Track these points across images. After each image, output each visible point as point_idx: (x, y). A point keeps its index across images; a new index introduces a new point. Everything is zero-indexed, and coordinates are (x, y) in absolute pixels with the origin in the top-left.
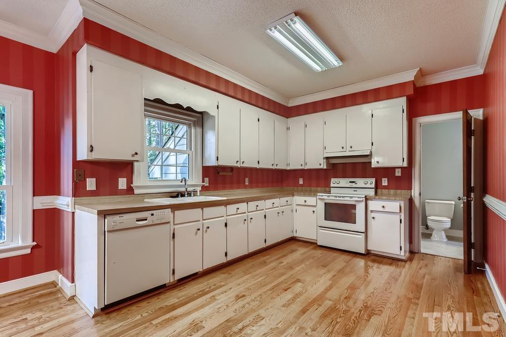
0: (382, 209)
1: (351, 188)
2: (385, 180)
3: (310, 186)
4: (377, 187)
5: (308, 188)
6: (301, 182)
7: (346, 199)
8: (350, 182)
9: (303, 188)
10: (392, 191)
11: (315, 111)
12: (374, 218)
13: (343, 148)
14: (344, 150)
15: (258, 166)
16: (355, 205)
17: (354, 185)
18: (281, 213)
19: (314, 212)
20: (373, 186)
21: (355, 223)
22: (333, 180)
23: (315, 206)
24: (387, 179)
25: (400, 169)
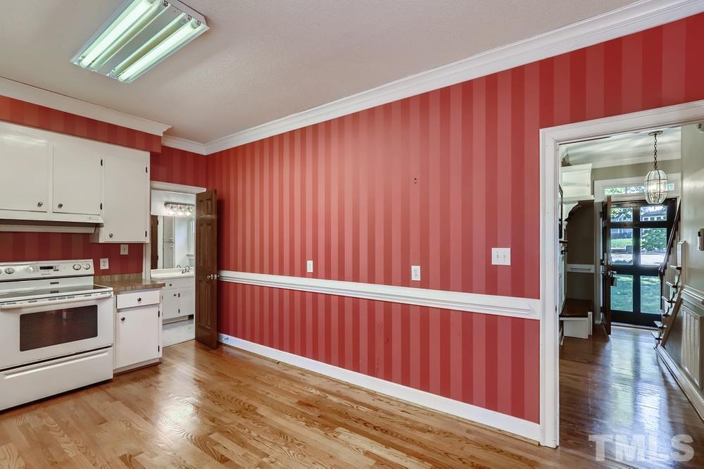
0: (137, 304)
1: (44, 278)
2: (104, 262)
4: (98, 272)
7: (76, 298)
8: (43, 268)
10: (117, 277)
12: (123, 319)
13: (40, 205)
16: (96, 306)
17: (51, 273)
20: (92, 271)
21: (96, 335)
24: (107, 259)
25: (127, 245)
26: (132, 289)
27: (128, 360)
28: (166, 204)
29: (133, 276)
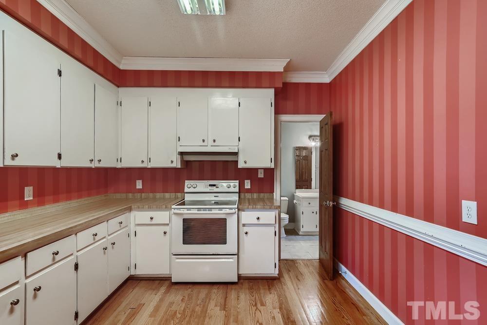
0: (256, 222)
1: (211, 192)
2: (248, 183)
3: (153, 191)
4: (241, 190)
5: (151, 195)
6: (139, 185)
7: (214, 211)
8: (211, 185)
9: (143, 194)
10: (255, 195)
11: (164, 85)
12: (246, 233)
13: (204, 141)
14: (205, 144)
15: (58, 164)
16: (226, 219)
17: (215, 189)
18: (110, 247)
19: (165, 233)
20: (237, 190)
21: (226, 243)
22: (187, 183)
23: (168, 224)
24: (249, 181)
25: (263, 170)
26: (253, 208)
27: (250, 269)
28: (310, 137)
29: (266, 195)
